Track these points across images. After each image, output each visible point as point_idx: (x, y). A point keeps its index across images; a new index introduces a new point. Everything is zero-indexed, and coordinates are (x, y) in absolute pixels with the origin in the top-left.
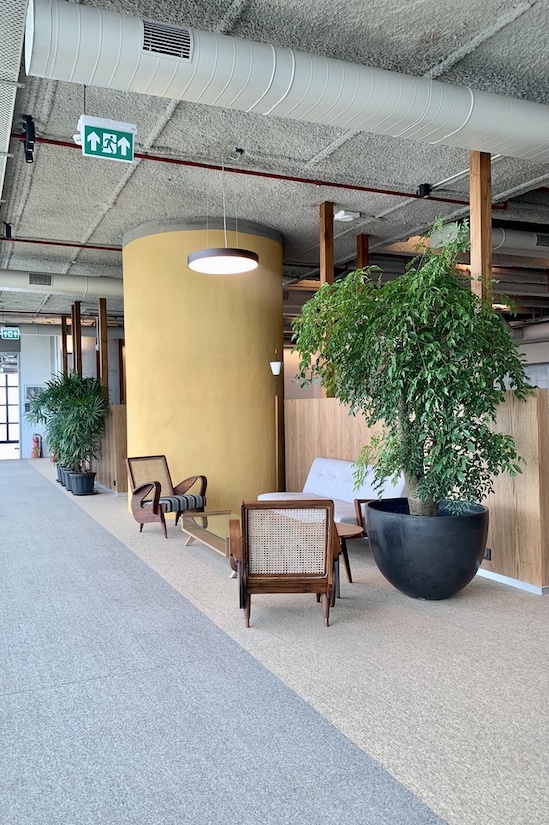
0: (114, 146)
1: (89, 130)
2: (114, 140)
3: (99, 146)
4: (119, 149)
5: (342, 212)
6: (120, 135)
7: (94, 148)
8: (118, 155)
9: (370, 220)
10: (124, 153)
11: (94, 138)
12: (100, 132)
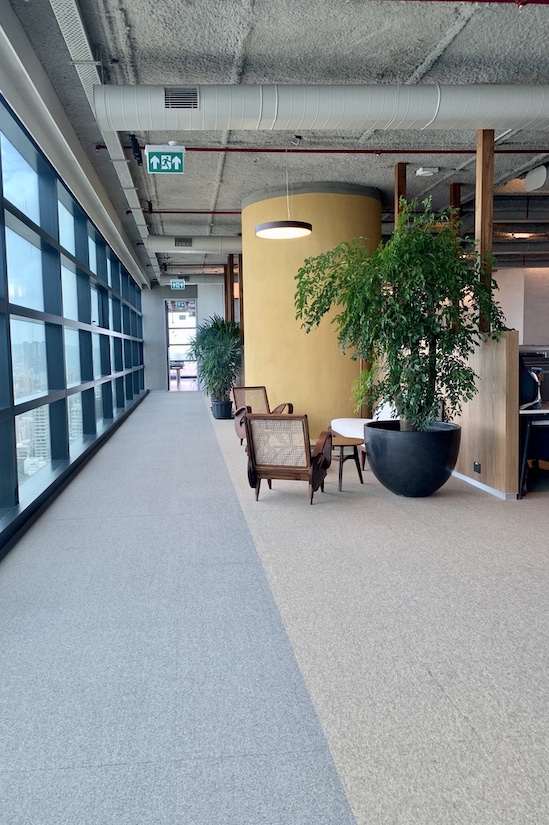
0: (169, 164)
1: (151, 155)
2: (170, 159)
3: (159, 165)
4: (173, 165)
5: (421, 169)
6: (173, 155)
7: (155, 167)
8: (173, 170)
9: (453, 172)
10: (177, 167)
11: (155, 160)
12: (159, 155)
